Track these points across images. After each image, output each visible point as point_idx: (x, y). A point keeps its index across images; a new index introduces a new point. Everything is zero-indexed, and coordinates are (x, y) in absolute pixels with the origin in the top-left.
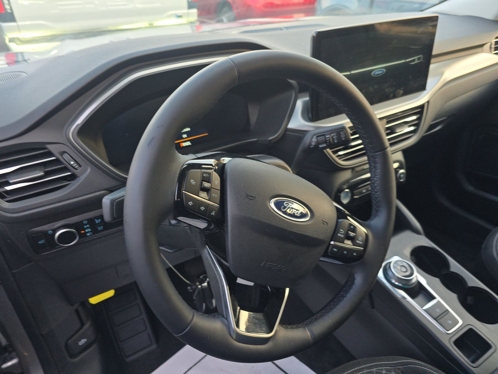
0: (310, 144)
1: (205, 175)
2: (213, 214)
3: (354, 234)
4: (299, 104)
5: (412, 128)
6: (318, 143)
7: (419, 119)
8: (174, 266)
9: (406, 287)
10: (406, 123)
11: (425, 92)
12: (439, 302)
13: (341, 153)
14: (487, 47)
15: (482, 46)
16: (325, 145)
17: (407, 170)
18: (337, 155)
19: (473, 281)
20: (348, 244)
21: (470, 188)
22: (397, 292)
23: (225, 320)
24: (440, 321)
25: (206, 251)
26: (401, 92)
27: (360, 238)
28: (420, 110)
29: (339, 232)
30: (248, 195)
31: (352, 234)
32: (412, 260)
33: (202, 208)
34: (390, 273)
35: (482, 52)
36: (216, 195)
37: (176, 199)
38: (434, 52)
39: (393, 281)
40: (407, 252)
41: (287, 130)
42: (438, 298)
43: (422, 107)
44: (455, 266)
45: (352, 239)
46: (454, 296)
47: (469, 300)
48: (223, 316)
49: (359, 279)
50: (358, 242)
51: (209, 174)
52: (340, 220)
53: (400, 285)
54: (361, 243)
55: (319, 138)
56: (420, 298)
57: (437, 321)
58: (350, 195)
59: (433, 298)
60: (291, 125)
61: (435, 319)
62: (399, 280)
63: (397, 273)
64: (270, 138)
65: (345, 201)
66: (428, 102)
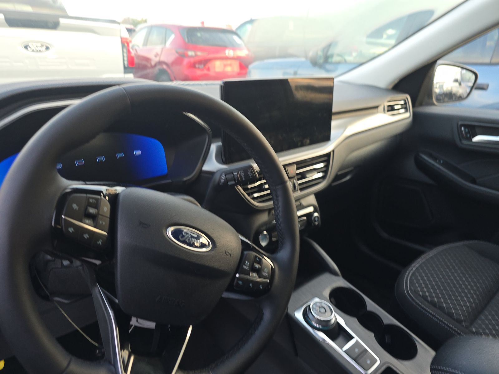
0: (219, 181)
1: (91, 201)
2: (100, 242)
3: (260, 266)
4: (214, 148)
5: (321, 175)
6: (227, 181)
7: (327, 166)
8: (81, 329)
9: (326, 328)
10: (315, 170)
11: (330, 143)
12: (357, 341)
13: (256, 195)
14: (381, 108)
15: (376, 107)
16: (233, 182)
17: (321, 214)
18: (252, 196)
19: (388, 319)
20: (254, 276)
21: (385, 235)
22: (317, 335)
23: (113, 368)
24: (360, 361)
25: (97, 290)
26: (308, 141)
27: (266, 270)
28: (326, 158)
29: (244, 264)
30: (141, 223)
31: (257, 266)
32: (331, 302)
33: (86, 236)
34: (310, 316)
35: (378, 112)
36: (106, 222)
37: (53, 224)
38: (334, 110)
39: (314, 324)
40: (327, 293)
41: (201, 171)
42: (356, 338)
43: (328, 155)
44: (371, 305)
45: (259, 272)
46: (372, 335)
47: (387, 339)
48: (110, 362)
49: (267, 314)
50: (264, 274)
51: (97, 200)
52: (246, 253)
53: (321, 327)
54: (267, 275)
55: (228, 176)
56: (340, 339)
57: (356, 362)
58: (268, 236)
59: (351, 338)
60: (206, 168)
61: (355, 360)
62: (319, 322)
63: (317, 315)
64: (185, 179)
65: (264, 244)
66: (333, 151)
